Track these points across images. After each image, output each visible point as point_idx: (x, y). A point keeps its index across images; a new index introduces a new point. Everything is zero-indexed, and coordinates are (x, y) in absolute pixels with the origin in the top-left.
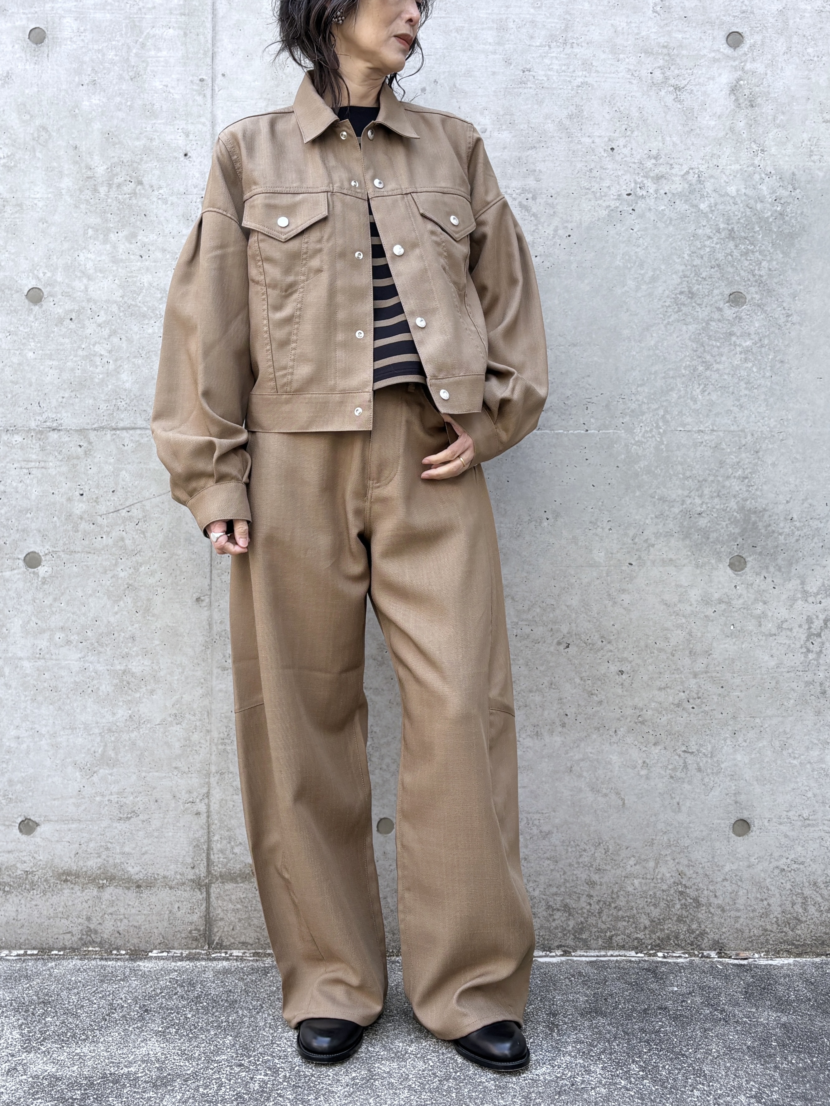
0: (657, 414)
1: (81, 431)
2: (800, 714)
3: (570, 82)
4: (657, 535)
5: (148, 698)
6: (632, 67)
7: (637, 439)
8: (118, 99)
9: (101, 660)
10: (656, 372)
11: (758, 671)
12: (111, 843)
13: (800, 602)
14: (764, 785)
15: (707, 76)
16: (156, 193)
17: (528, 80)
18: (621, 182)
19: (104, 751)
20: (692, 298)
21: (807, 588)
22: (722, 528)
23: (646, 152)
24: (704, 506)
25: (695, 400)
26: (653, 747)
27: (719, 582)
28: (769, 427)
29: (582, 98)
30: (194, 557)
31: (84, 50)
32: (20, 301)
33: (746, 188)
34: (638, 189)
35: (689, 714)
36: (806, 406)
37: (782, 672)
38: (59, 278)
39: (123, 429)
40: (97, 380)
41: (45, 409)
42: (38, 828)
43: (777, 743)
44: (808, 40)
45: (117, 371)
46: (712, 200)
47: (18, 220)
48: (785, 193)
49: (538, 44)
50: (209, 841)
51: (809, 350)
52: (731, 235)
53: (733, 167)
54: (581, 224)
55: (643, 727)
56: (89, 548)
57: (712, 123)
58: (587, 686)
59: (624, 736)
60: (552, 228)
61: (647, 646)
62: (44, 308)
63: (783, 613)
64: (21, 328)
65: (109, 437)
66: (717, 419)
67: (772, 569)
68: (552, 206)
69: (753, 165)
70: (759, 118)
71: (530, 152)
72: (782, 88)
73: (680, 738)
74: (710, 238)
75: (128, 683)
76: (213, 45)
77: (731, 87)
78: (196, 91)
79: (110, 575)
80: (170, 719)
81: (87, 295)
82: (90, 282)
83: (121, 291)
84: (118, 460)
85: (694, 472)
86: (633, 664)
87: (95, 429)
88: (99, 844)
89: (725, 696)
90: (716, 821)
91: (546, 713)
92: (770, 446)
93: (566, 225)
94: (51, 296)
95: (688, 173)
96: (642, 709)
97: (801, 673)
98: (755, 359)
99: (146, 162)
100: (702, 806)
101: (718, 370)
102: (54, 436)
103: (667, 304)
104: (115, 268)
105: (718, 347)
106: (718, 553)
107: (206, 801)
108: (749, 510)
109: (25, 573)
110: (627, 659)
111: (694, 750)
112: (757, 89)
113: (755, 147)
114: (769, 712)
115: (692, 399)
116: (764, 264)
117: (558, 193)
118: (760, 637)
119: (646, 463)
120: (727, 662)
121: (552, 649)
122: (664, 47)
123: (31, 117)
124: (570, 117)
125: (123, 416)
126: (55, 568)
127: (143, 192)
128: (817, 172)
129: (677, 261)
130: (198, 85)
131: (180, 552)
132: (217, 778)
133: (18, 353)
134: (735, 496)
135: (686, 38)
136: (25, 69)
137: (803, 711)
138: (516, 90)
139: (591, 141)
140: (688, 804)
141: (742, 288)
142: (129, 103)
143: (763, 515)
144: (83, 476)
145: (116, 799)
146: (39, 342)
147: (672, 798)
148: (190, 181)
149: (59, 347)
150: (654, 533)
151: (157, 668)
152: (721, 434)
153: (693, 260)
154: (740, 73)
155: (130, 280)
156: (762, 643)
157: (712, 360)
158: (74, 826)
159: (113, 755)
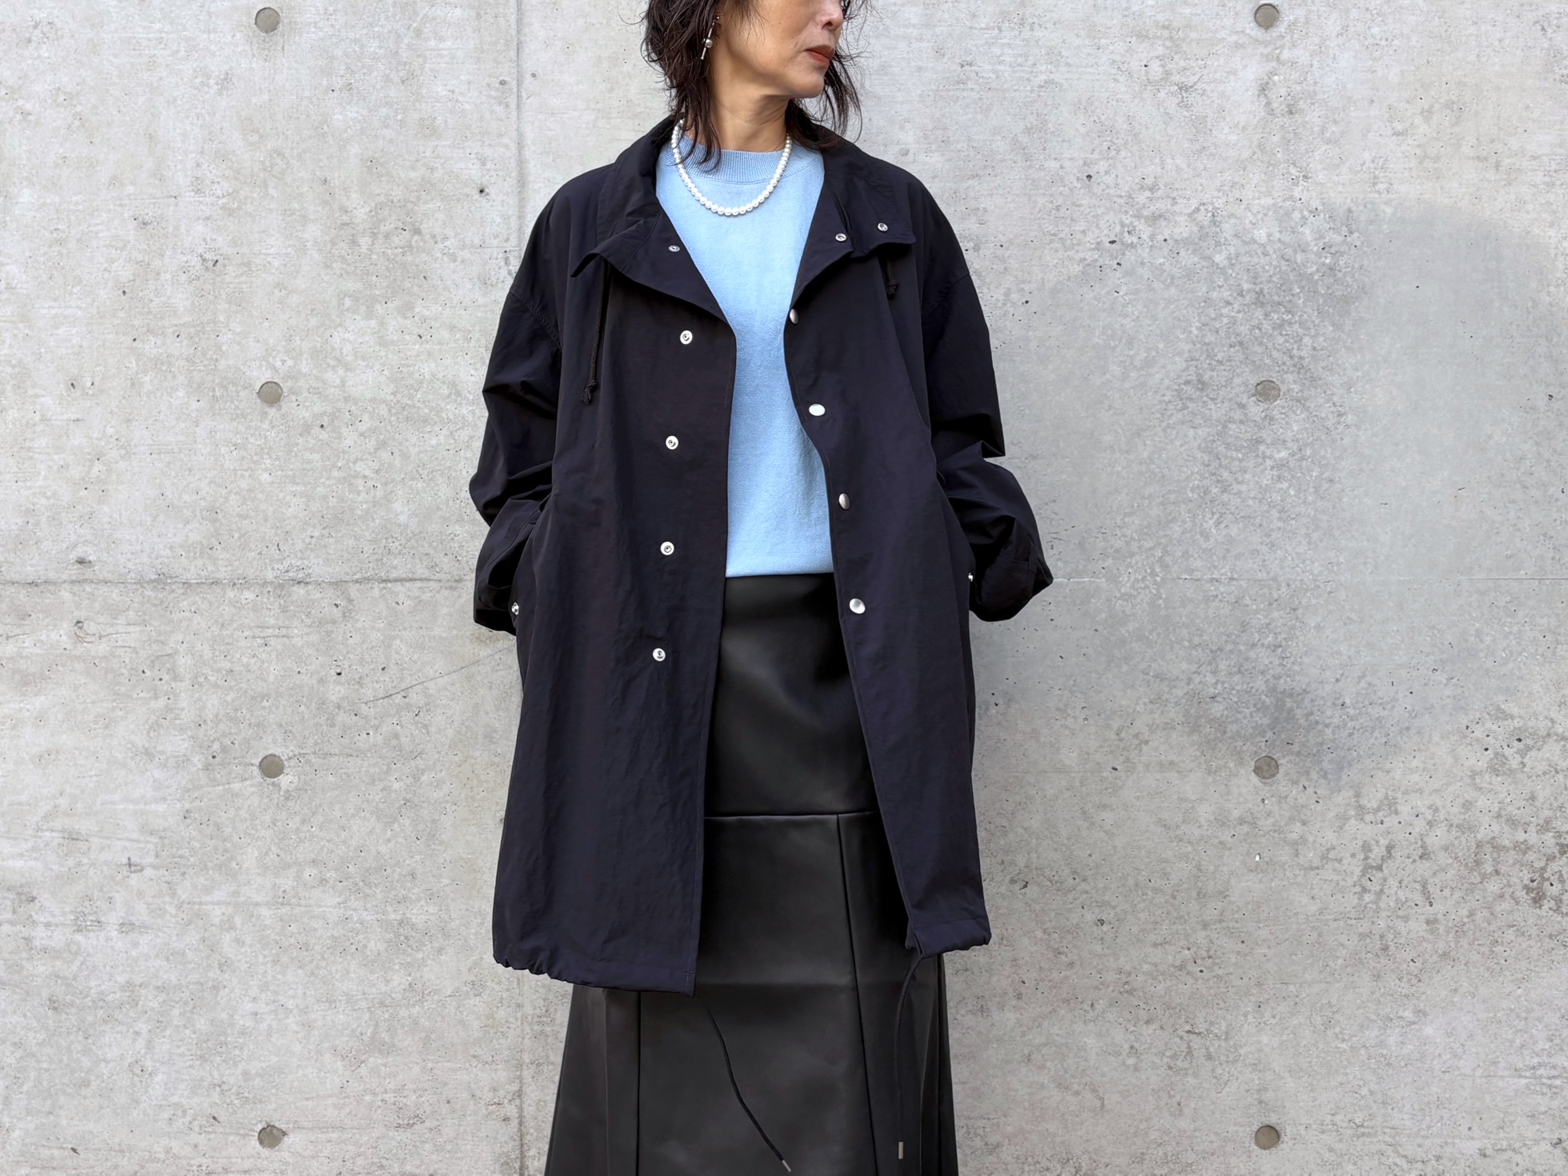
0: (1152, 555)
1: (337, 584)
2: (1351, 979)
3: (1028, 80)
4: (1152, 727)
5: (433, 960)
6: (1118, 58)
7: (1123, 591)
8: (384, 111)
9: (368, 906)
10: (1150, 497)
11: (1293, 919)
12: (387, 1159)
13: (1353, 821)
14: (1299, 1078)
15: (1227, 69)
16: (441, 246)
17: (968, 79)
18: (1102, 223)
19: (375, 1033)
20: (1202, 390)
21: (1364, 802)
22: (1245, 718)
23: (1137, 180)
24: (1219, 686)
25: (1206, 536)
26: (1145, 1026)
27: (1240, 794)
28: (1312, 574)
29: (1046, 104)
30: (497, 760)
31: (334, 40)
32: (248, 400)
33: (1281, 232)
34: (1126, 234)
35: (1196, 980)
36: (1365, 543)
37: (1327, 920)
38: (305, 367)
39: (396, 580)
40: (359, 512)
41: (287, 553)
42: (286, 1139)
43: (1319, 1018)
44: (1372, 15)
45: (388, 499)
46: (1232, 250)
47: (244, 286)
48: (1338, 239)
49: (983, 26)
50: (522, 1156)
51: (1369, 463)
52: (1259, 300)
53: (1262, 202)
54: (1043, 284)
55: (1132, 998)
56: (352, 749)
57: (1233, 138)
58: (1052, 942)
59: (1104, 1011)
60: (1002, 291)
61: (1137, 885)
62: (283, 411)
63: (1330, 837)
64: (252, 440)
65: (376, 592)
66: (1238, 563)
67: (1314, 775)
68: (1003, 260)
69: (1291, 198)
70: (1301, 130)
71: (970, 182)
72: (1334, 86)
73: (1183, 1012)
74: (1228, 303)
75: (407, 938)
76: (519, 32)
77: (1261, 85)
78: (495, 98)
79: (380, 787)
80: (465, 989)
81: (344, 391)
82: (348, 374)
83: (392, 386)
84: (390, 624)
85: (1205, 637)
86: (1117, 910)
87: (357, 581)
88: (369, 1161)
89: (1246, 955)
90: (1232, 1129)
91: (995, 979)
92: (1314, 601)
93: (1022, 286)
94: (293, 393)
95: (1197, 210)
96: (1130, 974)
97: (1354, 922)
98: (1293, 476)
99: (426, 202)
100: (1212, 1107)
101: (1239, 493)
102: (300, 591)
103: (1166, 399)
104: (383, 354)
105: (1240, 461)
106: (1238, 753)
107: (518, 1102)
108: (1283, 692)
109: (260, 784)
110: (1109, 903)
111: (1202, 1030)
112: (1299, 88)
113: (1293, 171)
114: (1308, 977)
115: (1201, 534)
116: (1306, 340)
117: (1011, 242)
118: (1297, 872)
119: (1137, 625)
120: (1250, 907)
121: (1003, 889)
122: (1164, 27)
123: (261, 137)
124: (1028, 131)
125: (396, 562)
126: (303, 777)
127: (421, 244)
128: (1383, 206)
129: (1181, 336)
130: (497, 90)
131: (477, 754)
132: (531, 1071)
133: (247, 474)
134: (1262, 673)
135: (1196, 15)
136: (252, 69)
137: (1356, 974)
138: (951, 93)
139: (1058, 165)
140: (1193, 1105)
141: (1275, 375)
142: (399, 117)
143: (1303, 699)
144: (341, 647)
145: (393, 1099)
146: (278, 459)
147: (1170, 1097)
148: (488, 229)
149: (306, 466)
150: (1148, 725)
151: (446, 917)
152: (1244, 584)
153: (1203, 336)
154: (1274, 64)
155: (405, 370)
156: (1299, 879)
157: (1231, 479)
158: (334, 1136)
159: (387, 1039)
